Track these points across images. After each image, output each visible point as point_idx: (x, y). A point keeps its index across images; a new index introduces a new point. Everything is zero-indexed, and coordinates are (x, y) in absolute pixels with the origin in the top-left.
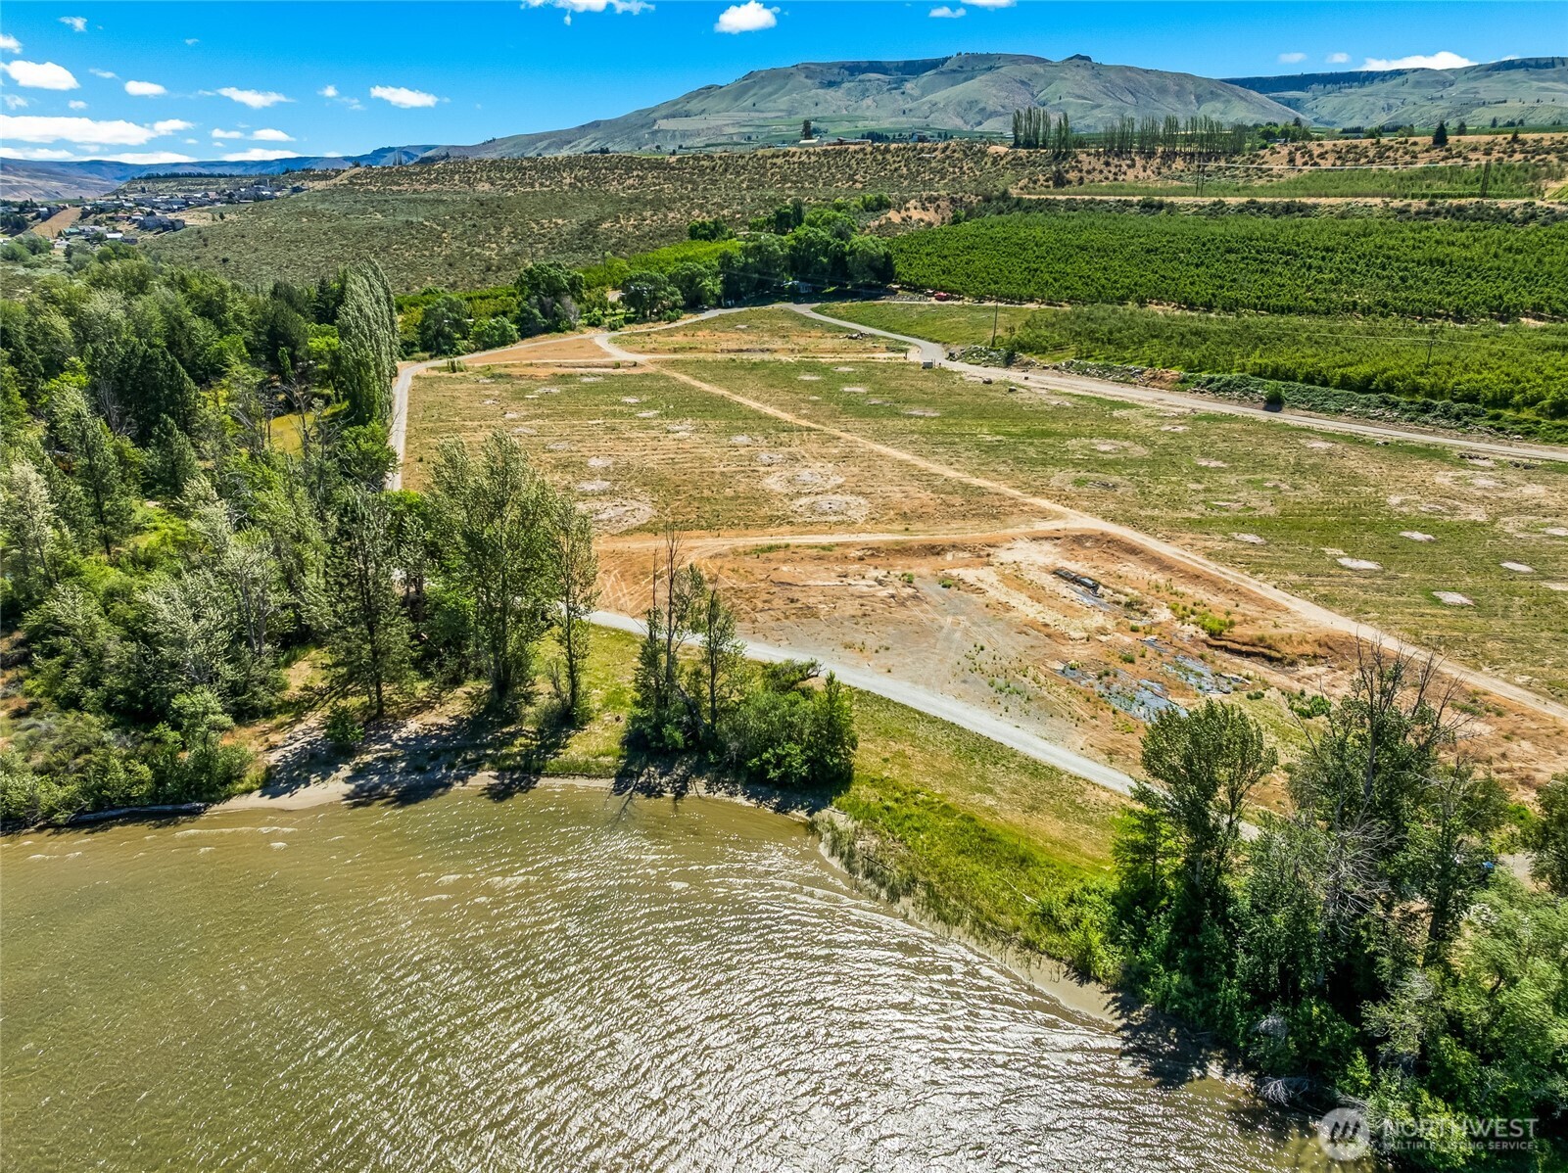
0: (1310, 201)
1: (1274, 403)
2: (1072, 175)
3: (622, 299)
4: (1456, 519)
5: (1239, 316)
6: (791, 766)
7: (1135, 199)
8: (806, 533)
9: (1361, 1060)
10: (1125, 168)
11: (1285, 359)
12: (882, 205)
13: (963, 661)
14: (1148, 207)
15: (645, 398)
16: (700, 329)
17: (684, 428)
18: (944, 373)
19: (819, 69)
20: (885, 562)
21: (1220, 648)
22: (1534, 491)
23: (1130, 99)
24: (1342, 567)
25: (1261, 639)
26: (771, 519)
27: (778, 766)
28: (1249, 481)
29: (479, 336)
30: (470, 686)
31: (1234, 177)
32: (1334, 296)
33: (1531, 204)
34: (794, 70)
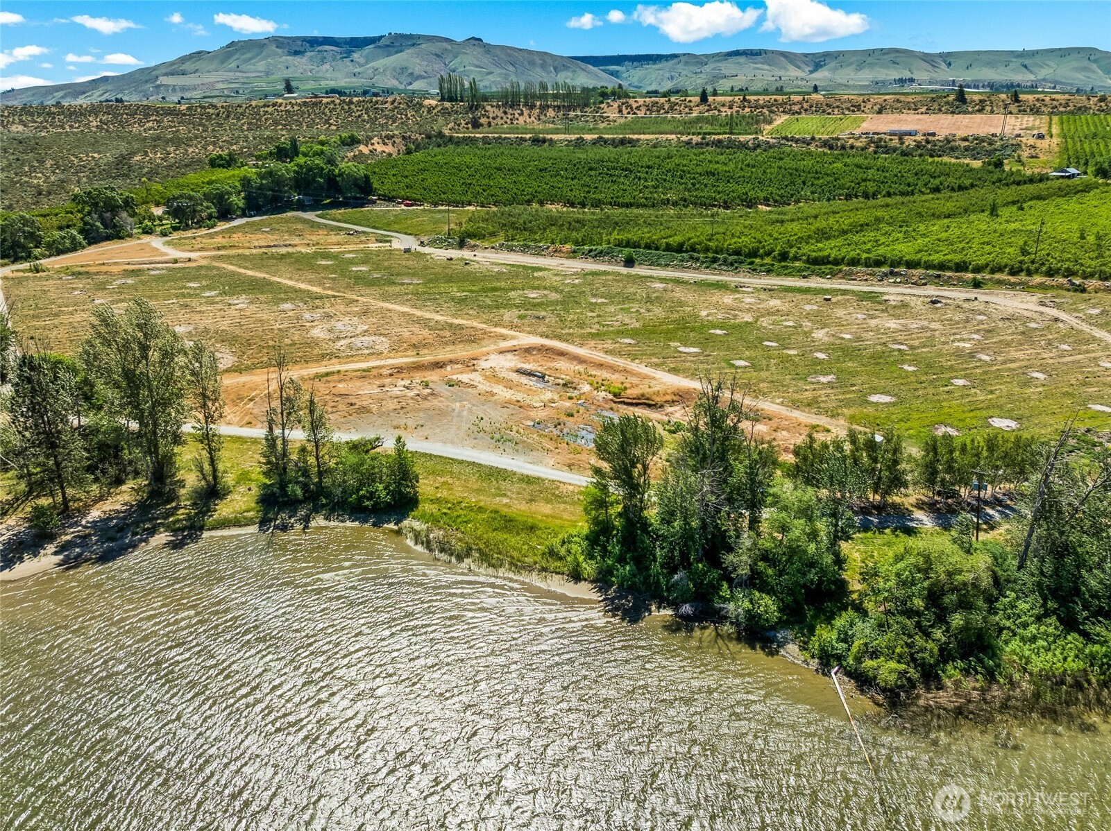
0: (635, 137)
1: (629, 262)
2: (483, 120)
3: (165, 213)
4: (737, 321)
5: (602, 210)
6: (379, 497)
7: (528, 136)
8: (351, 362)
9: (725, 586)
10: (517, 116)
11: (633, 235)
12: (353, 142)
13: (472, 427)
14: (537, 141)
15: (204, 283)
16: (234, 233)
17: (241, 301)
18: (419, 255)
19: (286, 41)
20: (407, 375)
21: (621, 402)
22: (775, 303)
23: (511, 68)
24: (680, 352)
25: (643, 395)
26: (323, 356)
27: (369, 499)
28: (622, 309)
29: (49, 246)
30: (130, 484)
31: (587, 121)
32: (656, 195)
33: (756, 139)
34: (266, 42)
